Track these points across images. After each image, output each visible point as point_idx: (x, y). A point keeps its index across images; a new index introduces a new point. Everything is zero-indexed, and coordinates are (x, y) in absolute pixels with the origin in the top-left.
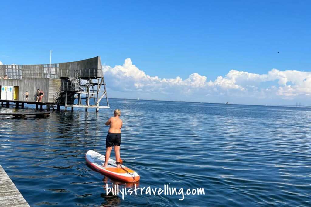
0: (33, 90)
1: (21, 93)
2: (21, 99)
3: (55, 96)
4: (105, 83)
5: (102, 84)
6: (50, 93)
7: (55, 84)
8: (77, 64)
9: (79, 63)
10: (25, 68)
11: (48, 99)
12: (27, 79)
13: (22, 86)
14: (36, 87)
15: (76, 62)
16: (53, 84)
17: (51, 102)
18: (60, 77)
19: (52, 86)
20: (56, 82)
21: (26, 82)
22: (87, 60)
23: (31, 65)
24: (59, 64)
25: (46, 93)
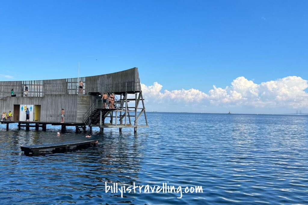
0: (58, 109)
1: (43, 112)
2: (43, 119)
3: (85, 115)
4: (143, 98)
5: (141, 100)
6: (78, 112)
7: (84, 101)
8: (108, 78)
9: (110, 76)
10: (45, 83)
11: (77, 119)
12: (50, 96)
13: (44, 104)
14: (62, 105)
15: (106, 75)
16: (82, 101)
17: (81, 122)
18: (89, 93)
19: (80, 104)
20: (85, 99)
21: (49, 99)
22: (120, 72)
23: (53, 80)
24: (86, 77)
25: (73, 112)
